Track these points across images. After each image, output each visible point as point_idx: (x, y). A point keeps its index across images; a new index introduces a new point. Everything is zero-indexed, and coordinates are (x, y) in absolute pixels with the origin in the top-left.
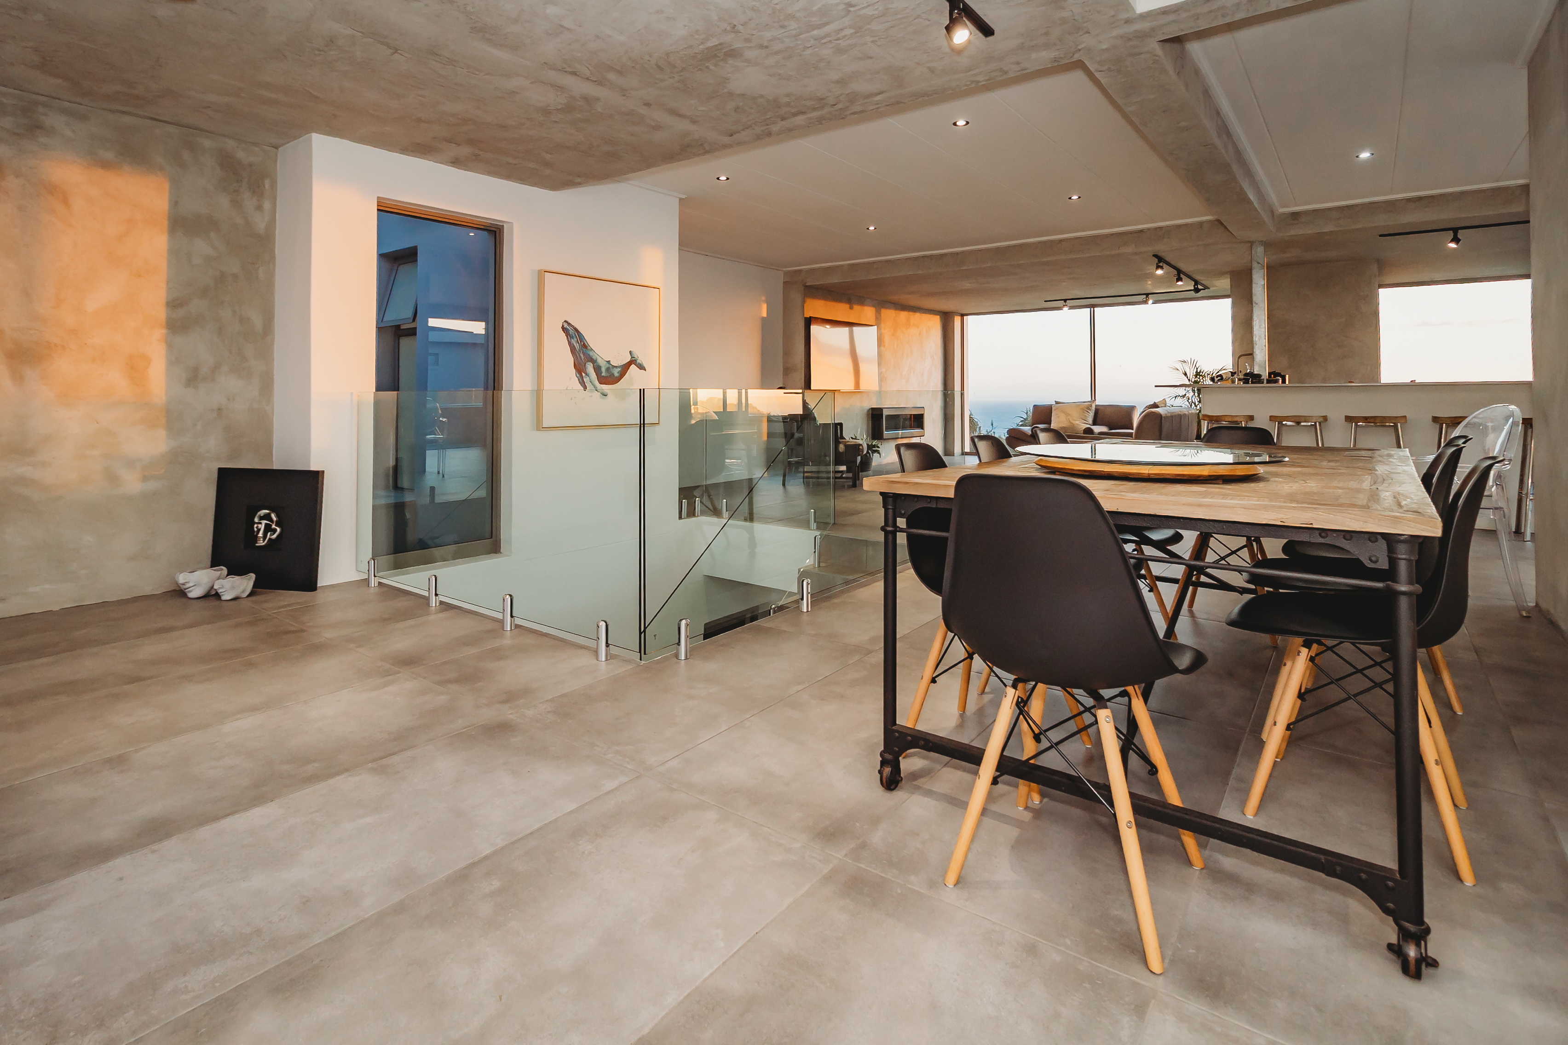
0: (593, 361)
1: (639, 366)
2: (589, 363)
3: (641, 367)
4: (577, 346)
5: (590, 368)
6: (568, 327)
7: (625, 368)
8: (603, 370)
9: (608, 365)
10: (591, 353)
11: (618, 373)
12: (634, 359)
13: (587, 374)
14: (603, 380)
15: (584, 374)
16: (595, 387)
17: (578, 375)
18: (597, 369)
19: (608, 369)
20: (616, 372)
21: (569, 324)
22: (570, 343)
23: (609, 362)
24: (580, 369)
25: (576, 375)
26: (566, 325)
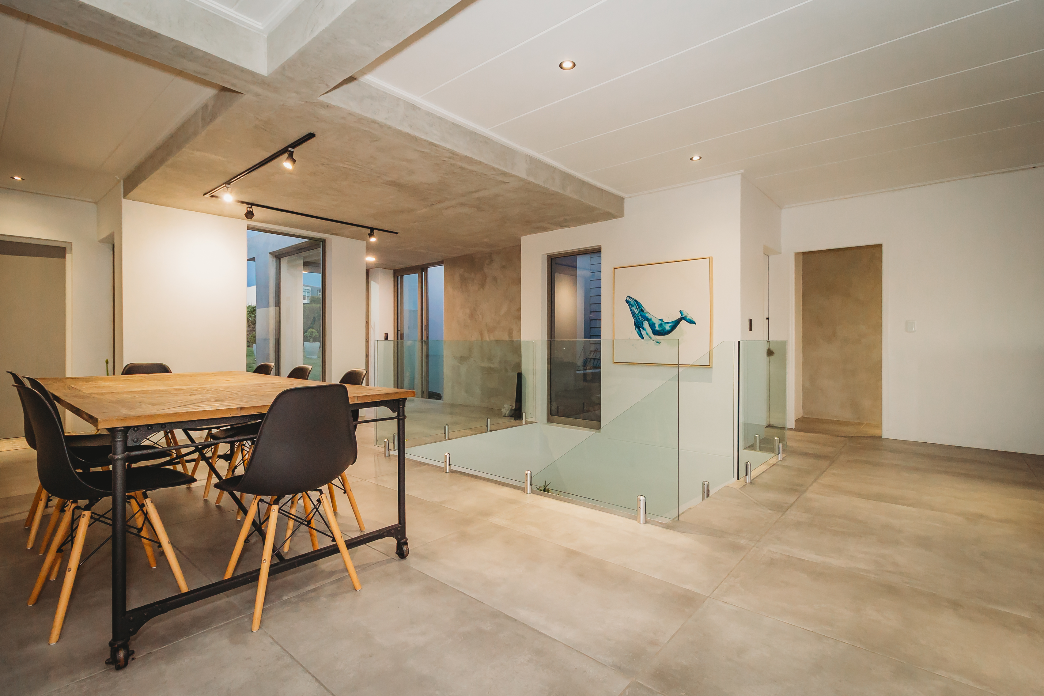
0: (648, 319)
1: (689, 321)
2: (645, 321)
3: (691, 322)
4: (636, 311)
5: (646, 324)
6: (630, 300)
7: (676, 324)
8: (657, 325)
9: (660, 322)
10: (647, 315)
11: (669, 327)
12: (684, 316)
13: (643, 329)
14: (656, 333)
15: (641, 329)
16: (650, 338)
17: (637, 330)
18: (652, 326)
19: (661, 325)
20: (668, 327)
21: (630, 298)
22: (631, 310)
23: (661, 320)
24: (639, 326)
25: (636, 330)
26: (628, 299)
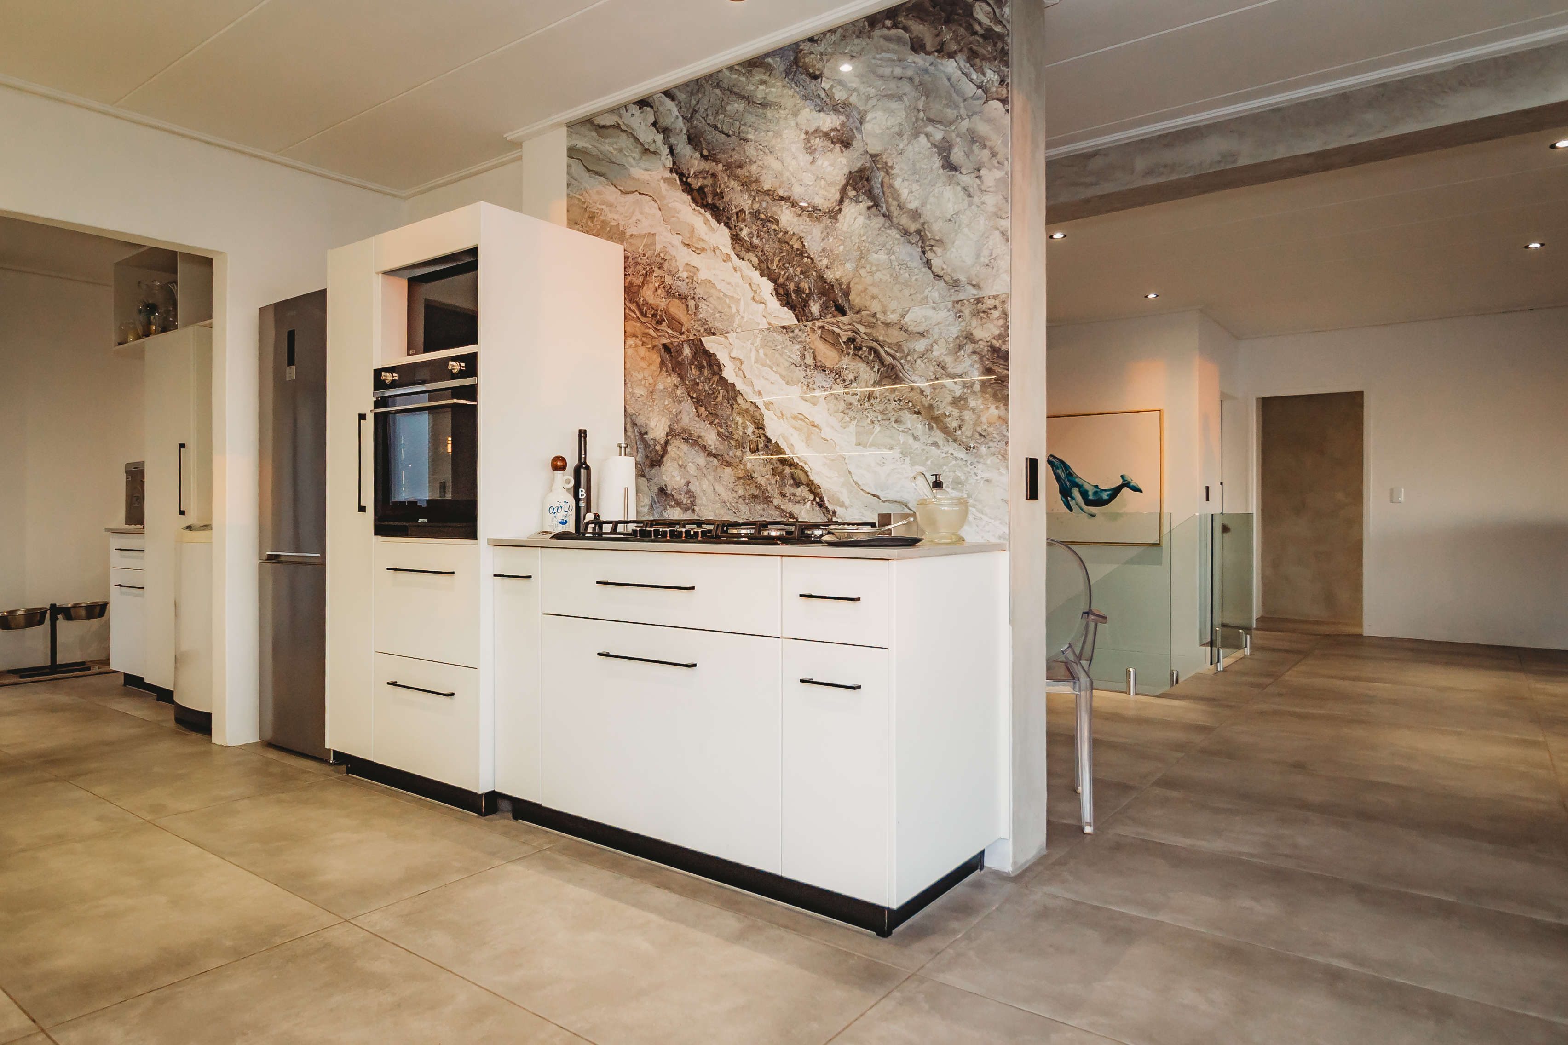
4: (1063, 475)
5: (1076, 492)
10: (1077, 480)
